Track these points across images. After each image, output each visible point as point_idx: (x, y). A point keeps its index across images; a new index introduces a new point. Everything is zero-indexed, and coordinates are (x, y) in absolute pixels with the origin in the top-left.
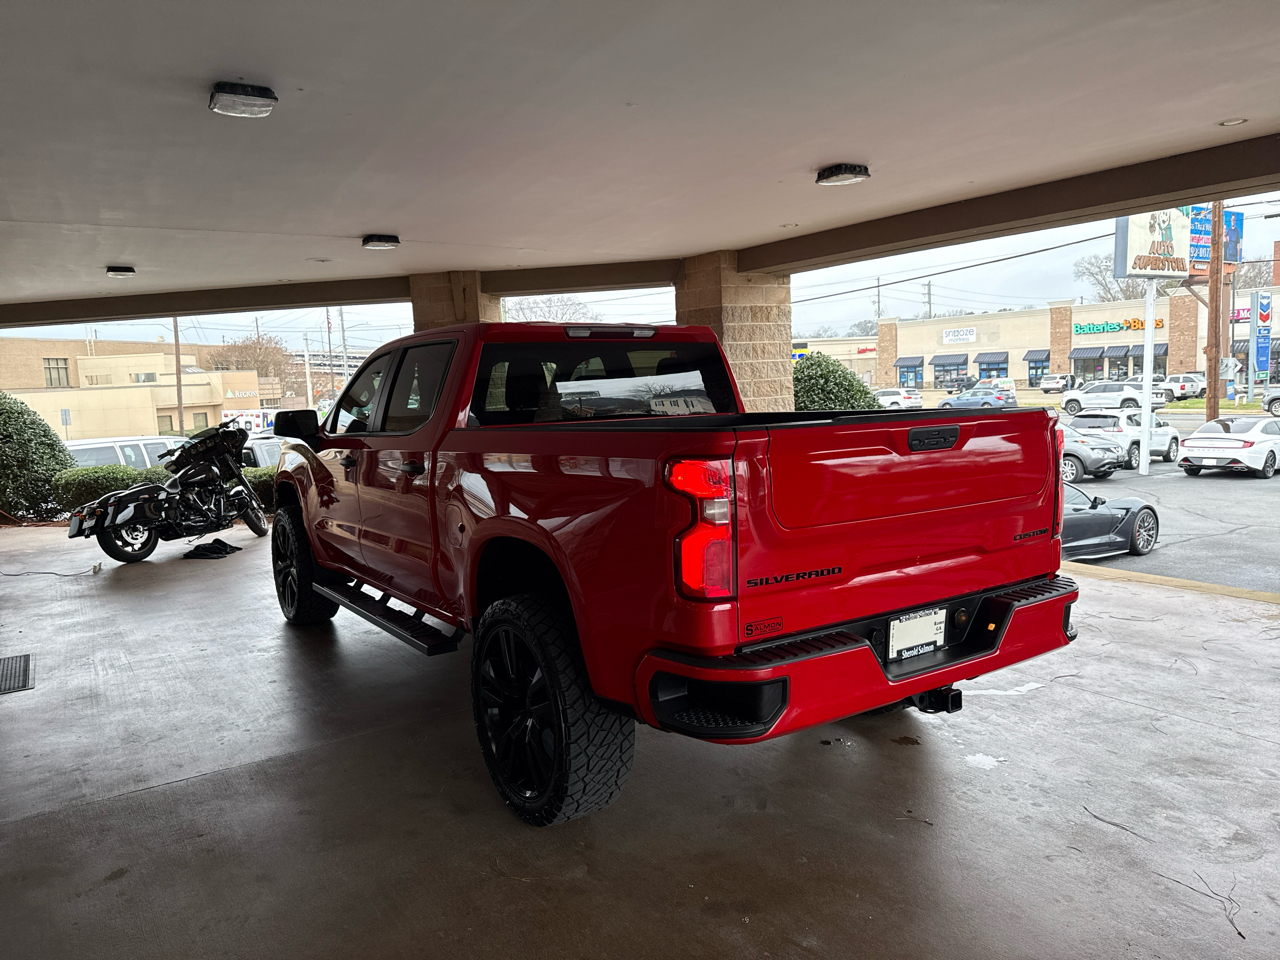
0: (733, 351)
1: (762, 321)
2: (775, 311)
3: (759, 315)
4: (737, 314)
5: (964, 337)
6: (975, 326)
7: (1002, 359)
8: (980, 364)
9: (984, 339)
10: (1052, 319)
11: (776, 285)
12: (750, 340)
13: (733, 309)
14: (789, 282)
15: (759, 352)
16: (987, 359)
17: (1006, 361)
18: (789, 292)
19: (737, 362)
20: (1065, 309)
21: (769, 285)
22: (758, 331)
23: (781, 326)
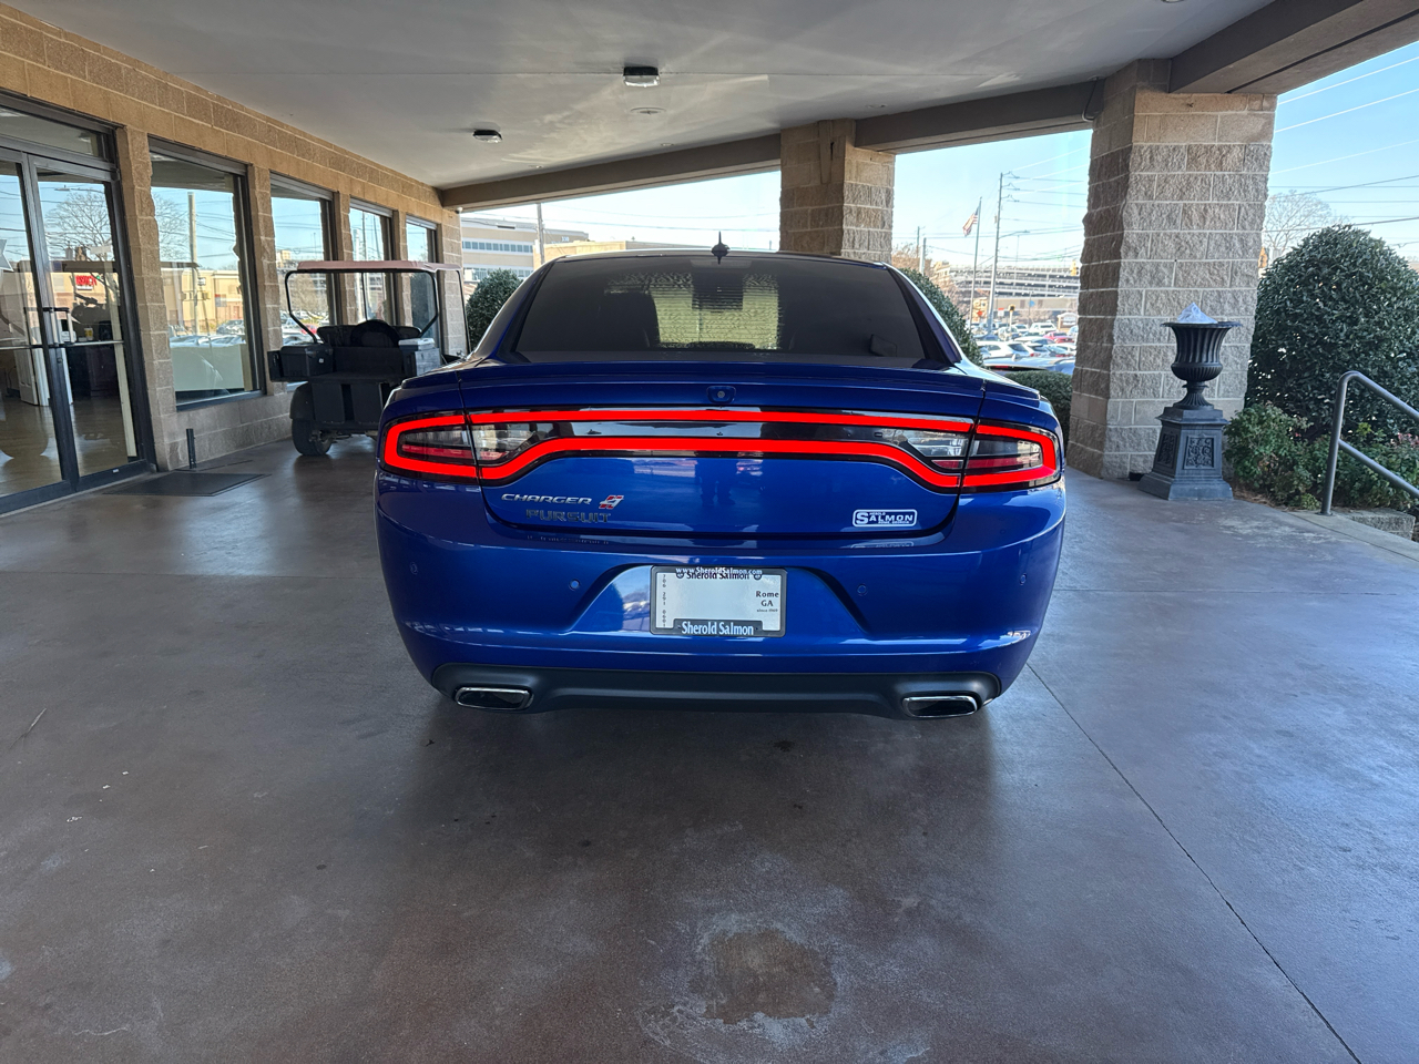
0: (1144, 214)
1: (1208, 167)
2: (1236, 153)
3: (1203, 160)
4: (1159, 158)
11: (1245, 112)
12: (1181, 198)
13: (1153, 152)
14: (1272, 107)
15: (1195, 216)
18: (1270, 122)
19: (1150, 232)
21: (1230, 112)
22: (1197, 186)
23: (1246, 177)
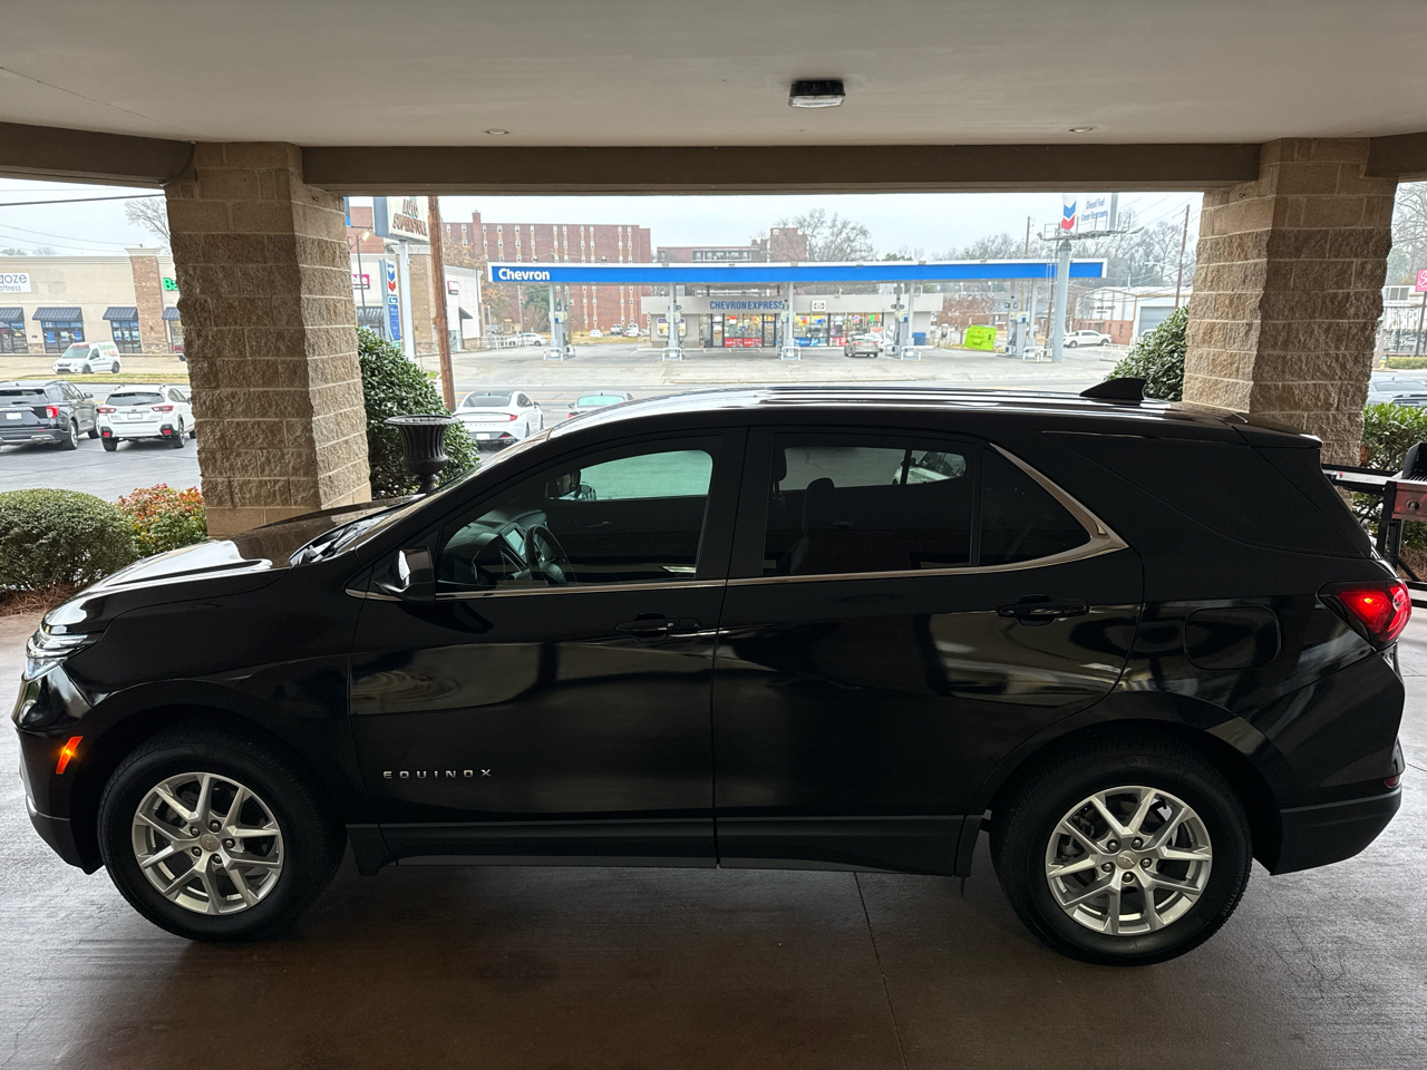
1: (328, 265)
2: (338, 250)
3: (326, 255)
4: (308, 250)
5: (12, 284)
6: (27, 271)
7: (74, 316)
8: (43, 322)
9: (43, 289)
10: (134, 269)
11: (335, 211)
12: (323, 293)
13: (304, 242)
14: (343, 209)
15: (332, 313)
16: (52, 316)
17: (80, 319)
20: (150, 259)
21: (328, 209)
22: (327, 280)
23: (344, 274)
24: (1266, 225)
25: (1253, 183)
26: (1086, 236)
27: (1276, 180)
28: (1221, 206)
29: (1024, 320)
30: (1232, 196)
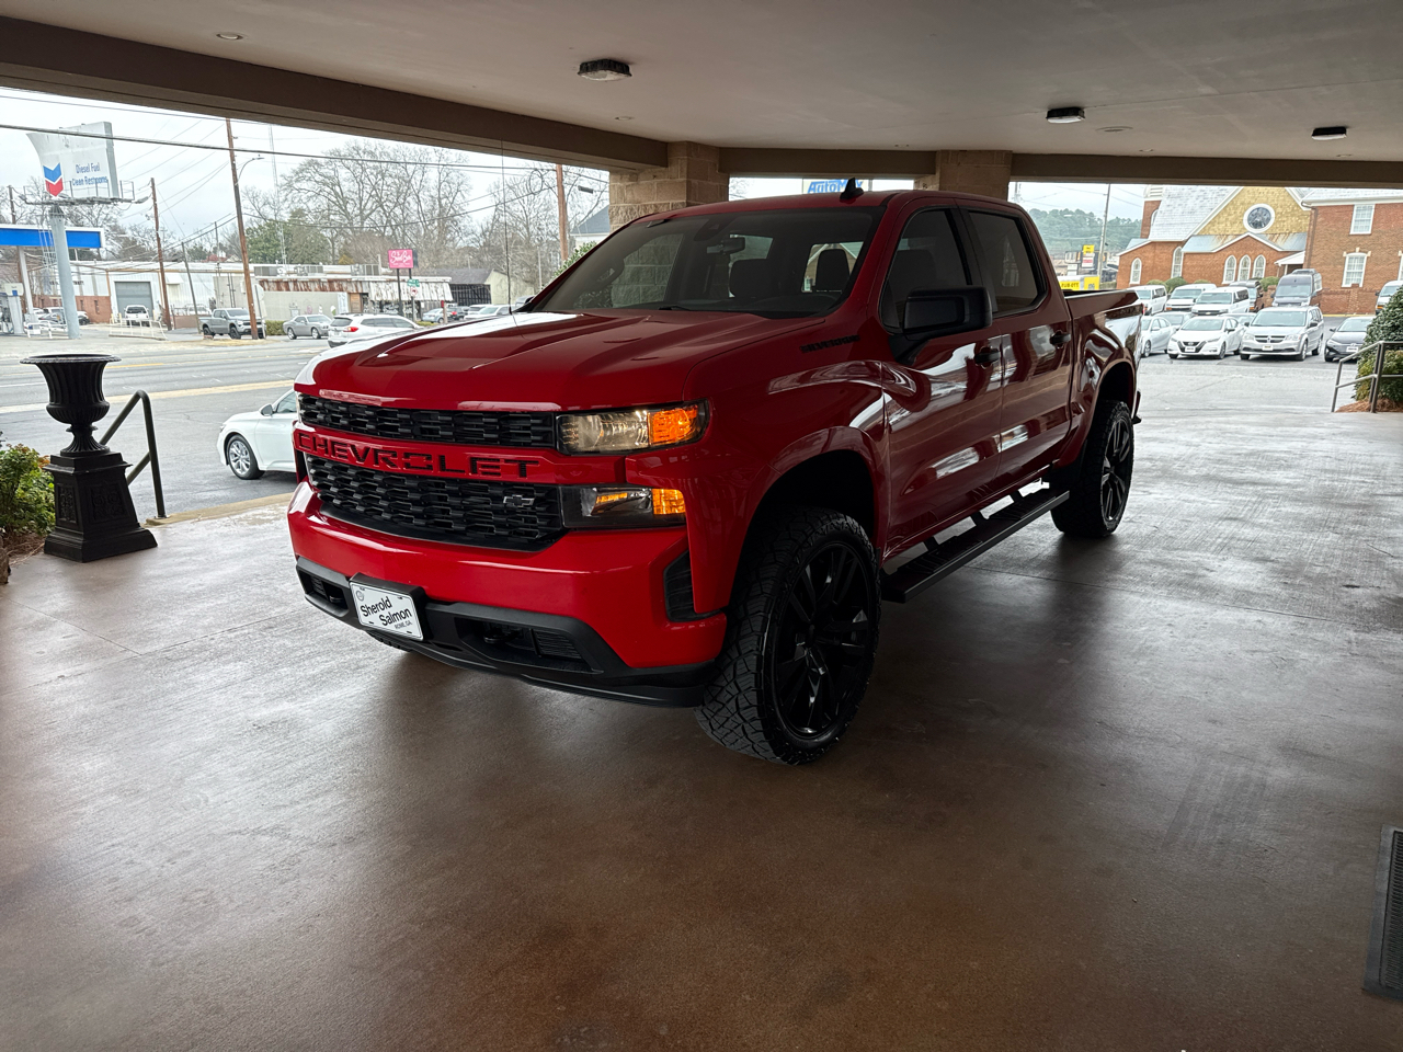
24: (681, 198)
25: (663, 169)
26: (82, 202)
27: (685, 169)
28: (627, 184)
29: (15, 293)
30: (641, 176)
